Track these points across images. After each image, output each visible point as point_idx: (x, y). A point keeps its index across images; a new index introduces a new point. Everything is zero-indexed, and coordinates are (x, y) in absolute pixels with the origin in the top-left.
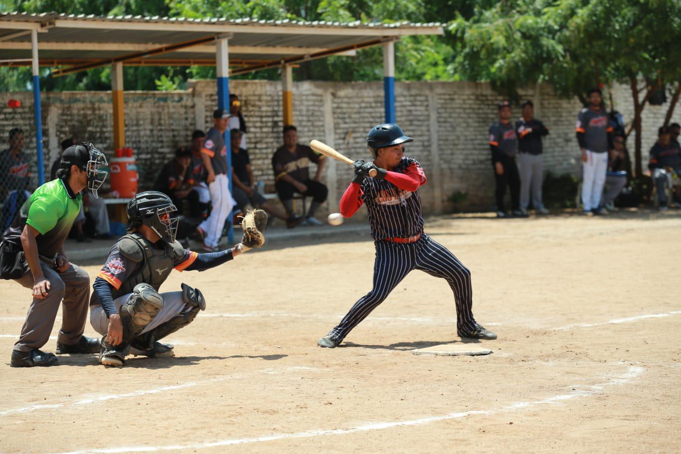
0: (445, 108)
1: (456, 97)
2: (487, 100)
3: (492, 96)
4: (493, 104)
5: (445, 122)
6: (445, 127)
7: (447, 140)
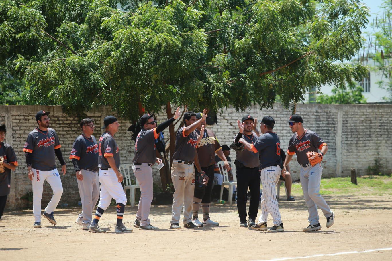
0: (20, 127)
1: (30, 117)
2: (59, 120)
3: (62, 117)
4: (63, 124)
5: (20, 137)
6: (20, 141)
7: (21, 151)
